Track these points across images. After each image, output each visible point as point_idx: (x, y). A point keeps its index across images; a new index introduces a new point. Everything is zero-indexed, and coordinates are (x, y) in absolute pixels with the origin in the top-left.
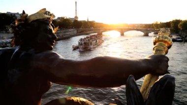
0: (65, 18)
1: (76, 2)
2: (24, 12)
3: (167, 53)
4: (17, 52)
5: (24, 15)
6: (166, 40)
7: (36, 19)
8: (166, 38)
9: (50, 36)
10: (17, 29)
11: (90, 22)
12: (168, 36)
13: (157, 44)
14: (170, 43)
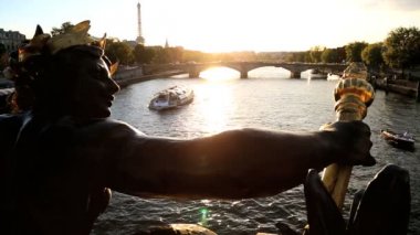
0: (115, 41)
1: (139, 6)
2: (39, 30)
3: (364, 115)
4: (29, 123)
5: (41, 37)
6: (362, 88)
7: (68, 45)
8: (361, 84)
9: (103, 85)
10: (23, 69)
11: (172, 49)
12: (364, 80)
13: (343, 97)
14: (370, 94)
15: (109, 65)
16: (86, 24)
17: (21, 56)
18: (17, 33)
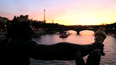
15: (33, 27)
16: (27, 16)
17: (10, 24)
18: (6, 18)
